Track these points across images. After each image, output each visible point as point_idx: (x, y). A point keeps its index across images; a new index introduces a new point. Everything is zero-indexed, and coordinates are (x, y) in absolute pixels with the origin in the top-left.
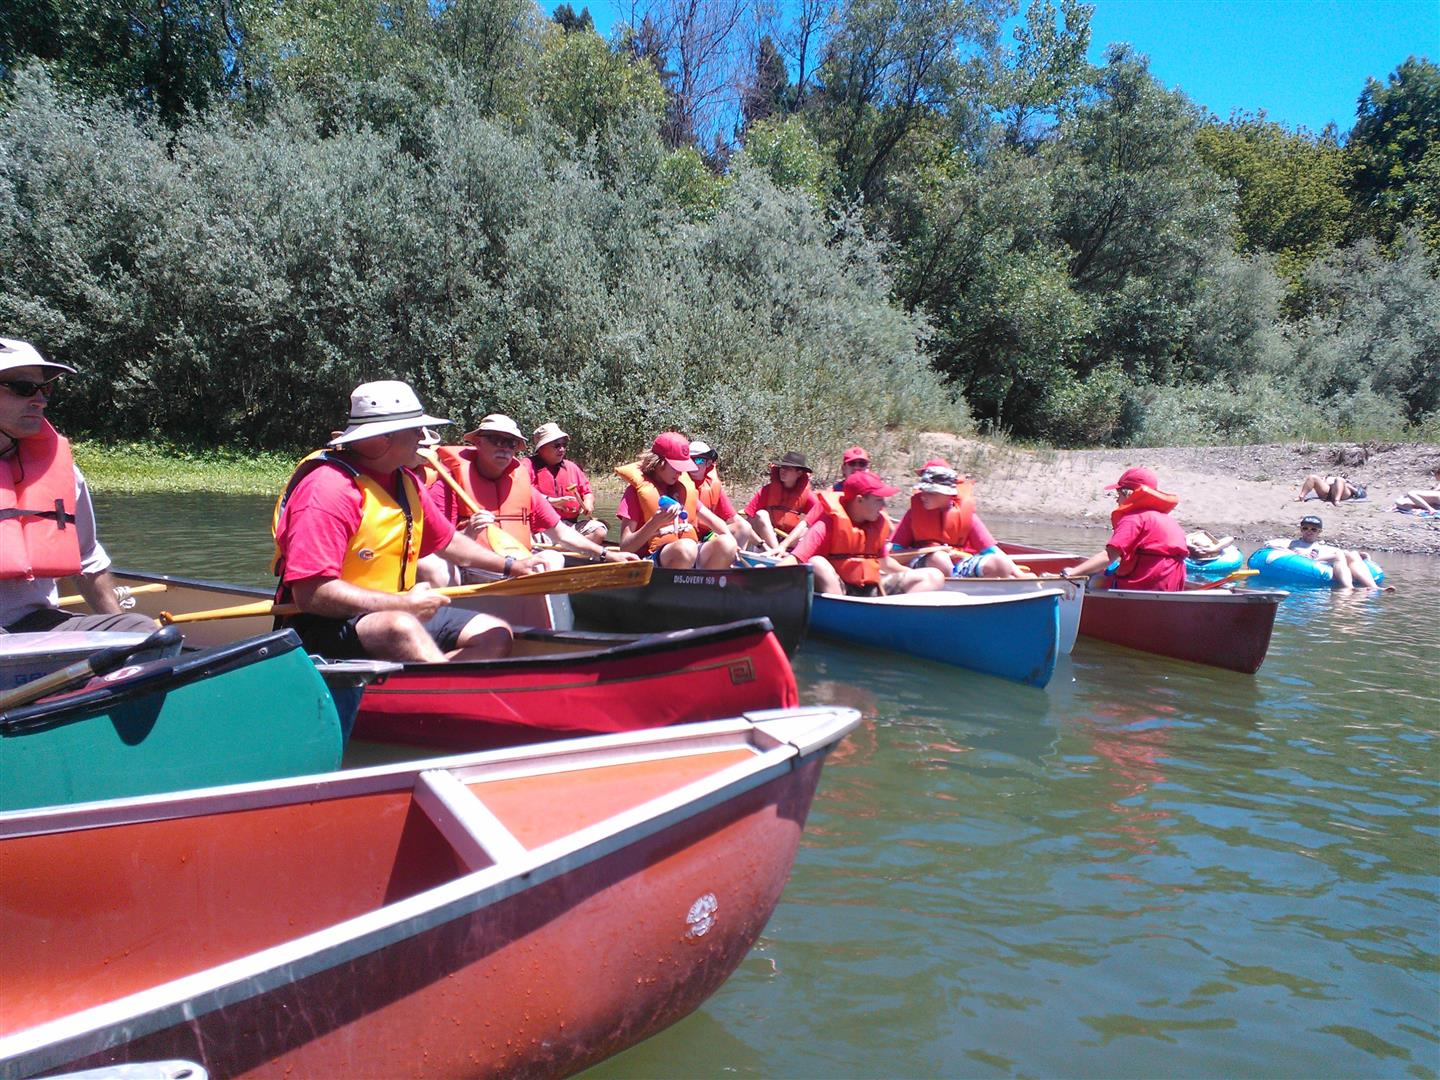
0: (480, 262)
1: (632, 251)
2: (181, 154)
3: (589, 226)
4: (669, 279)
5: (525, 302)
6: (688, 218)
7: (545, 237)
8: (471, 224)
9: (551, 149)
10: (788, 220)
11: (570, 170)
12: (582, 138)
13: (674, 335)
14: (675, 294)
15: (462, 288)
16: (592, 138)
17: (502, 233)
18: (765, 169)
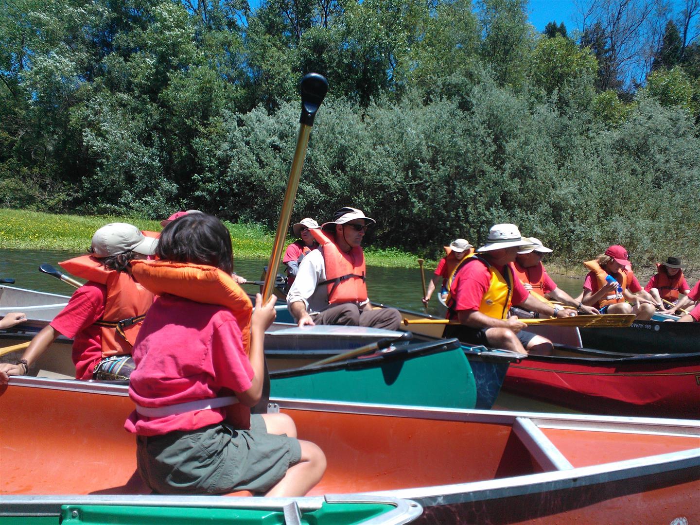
0: (492, 158)
1: (574, 147)
2: (367, 119)
3: (550, 135)
4: (593, 161)
5: (513, 176)
6: (607, 127)
7: (526, 143)
8: (489, 140)
9: (533, 99)
10: (669, 125)
11: (542, 109)
12: (550, 91)
13: (594, 189)
14: (596, 168)
15: (482, 171)
16: (556, 91)
17: (504, 143)
18: (656, 98)
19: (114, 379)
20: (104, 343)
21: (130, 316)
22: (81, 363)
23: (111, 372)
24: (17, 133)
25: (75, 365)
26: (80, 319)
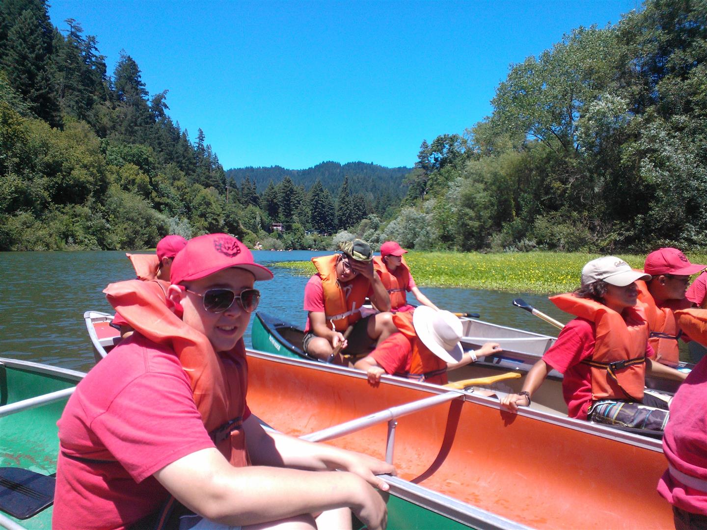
19: (611, 424)
20: (594, 384)
21: (621, 358)
22: (574, 403)
23: (608, 416)
24: (568, 181)
25: (568, 404)
26: (571, 354)
